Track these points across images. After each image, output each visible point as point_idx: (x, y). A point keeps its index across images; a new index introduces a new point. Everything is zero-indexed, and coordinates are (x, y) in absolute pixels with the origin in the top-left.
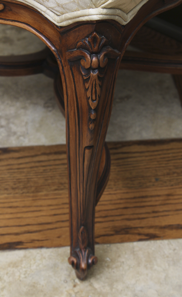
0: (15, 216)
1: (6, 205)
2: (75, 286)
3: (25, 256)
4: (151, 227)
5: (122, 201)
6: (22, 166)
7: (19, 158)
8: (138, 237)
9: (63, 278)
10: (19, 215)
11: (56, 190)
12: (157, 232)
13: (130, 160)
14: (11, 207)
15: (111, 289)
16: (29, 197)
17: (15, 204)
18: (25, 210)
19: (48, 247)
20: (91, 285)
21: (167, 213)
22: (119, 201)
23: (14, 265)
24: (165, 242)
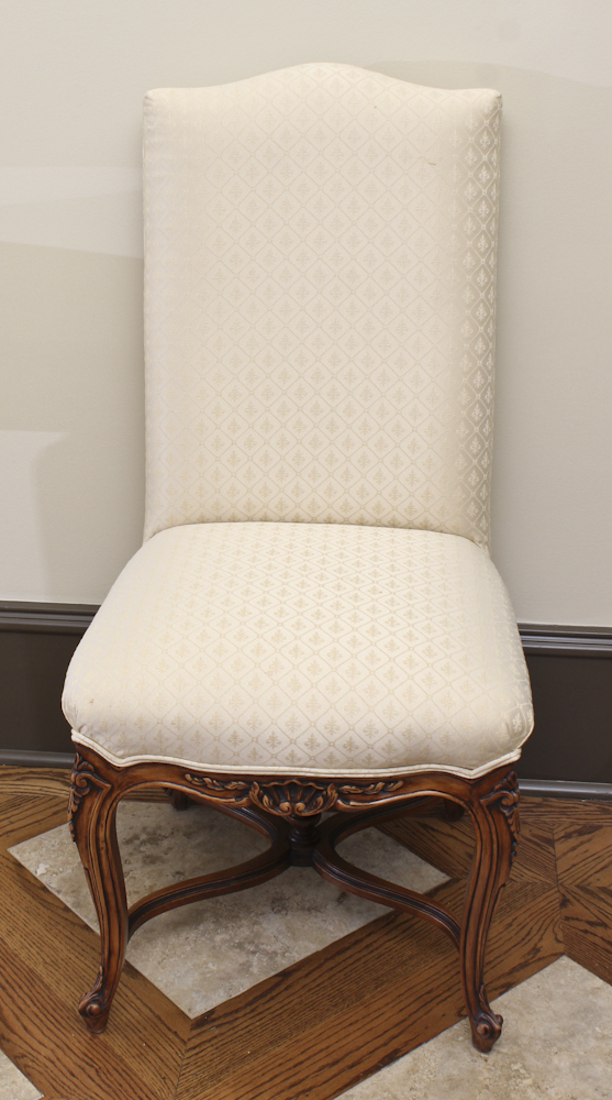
0: (364, 1030)
1: (344, 1024)
2: (486, 1061)
3: (414, 1059)
4: (499, 978)
5: (449, 968)
6: (319, 981)
7: (307, 975)
8: (497, 992)
9: (469, 1060)
10: (368, 1027)
11: (377, 987)
12: (509, 979)
13: (416, 927)
14: (351, 1024)
15: (519, 1046)
16: (358, 1006)
17: (353, 1019)
18: (368, 1019)
19: (427, 1041)
20: (498, 1052)
21: (499, 960)
22: (446, 970)
23: (413, 1071)
24: (524, 984)
